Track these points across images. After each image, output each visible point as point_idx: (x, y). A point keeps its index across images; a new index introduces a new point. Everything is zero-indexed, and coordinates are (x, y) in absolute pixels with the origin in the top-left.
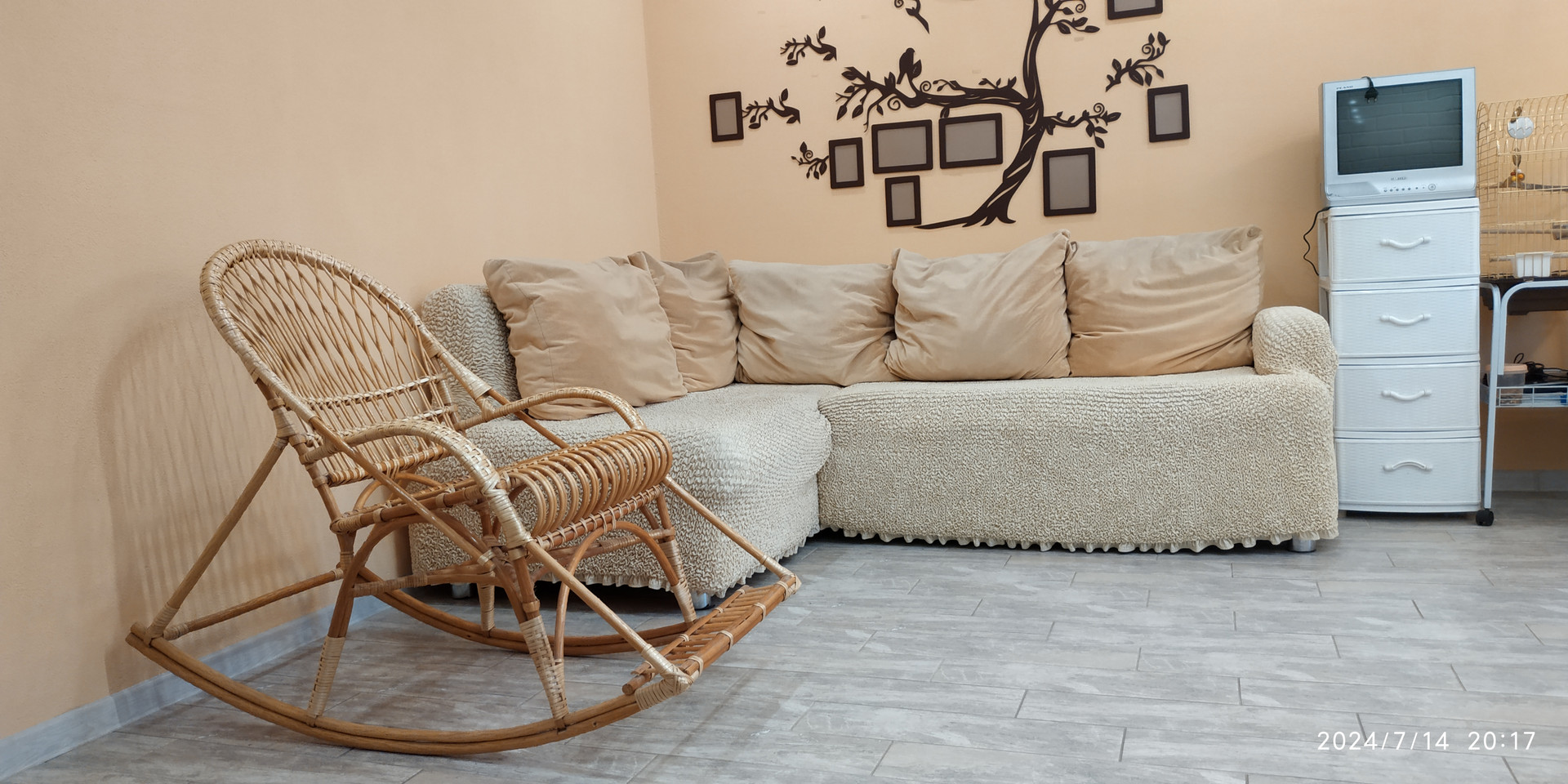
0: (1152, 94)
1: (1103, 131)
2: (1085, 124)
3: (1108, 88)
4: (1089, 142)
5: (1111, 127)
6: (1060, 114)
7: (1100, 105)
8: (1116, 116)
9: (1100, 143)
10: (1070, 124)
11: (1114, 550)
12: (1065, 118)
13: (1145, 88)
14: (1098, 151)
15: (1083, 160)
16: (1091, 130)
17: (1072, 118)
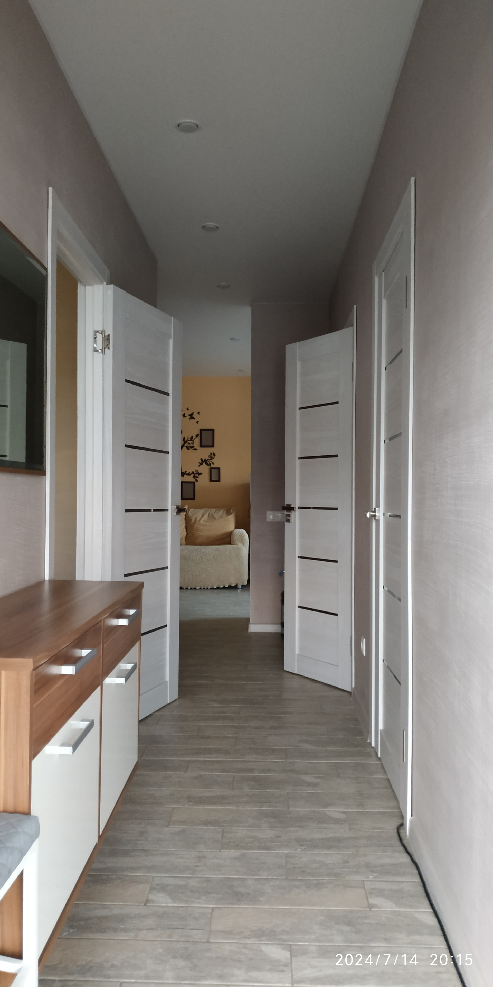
0: (211, 469)
1: (198, 477)
2: (192, 475)
3: (199, 466)
4: (194, 480)
5: (200, 476)
6: (186, 472)
7: (197, 471)
8: (201, 474)
9: (197, 481)
10: (189, 474)
11: (195, 589)
12: (187, 473)
13: (209, 467)
14: (196, 483)
15: (192, 484)
16: (194, 477)
17: (189, 473)
